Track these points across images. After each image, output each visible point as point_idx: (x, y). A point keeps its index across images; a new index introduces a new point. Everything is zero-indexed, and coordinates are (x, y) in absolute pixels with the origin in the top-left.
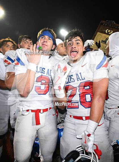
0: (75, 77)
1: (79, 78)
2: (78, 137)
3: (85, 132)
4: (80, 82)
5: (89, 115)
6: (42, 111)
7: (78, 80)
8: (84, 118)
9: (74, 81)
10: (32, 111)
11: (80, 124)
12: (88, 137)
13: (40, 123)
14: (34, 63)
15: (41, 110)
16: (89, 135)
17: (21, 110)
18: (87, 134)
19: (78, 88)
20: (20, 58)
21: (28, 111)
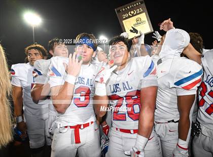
0: (121, 86)
1: (126, 88)
2: (126, 153)
3: (134, 148)
4: (127, 91)
5: (137, 128)
6: (82, 127)
7: (124, 90)
8: (132, 132)
9: (120, 91)
10: (71, 127)
11: (127, 138)
12: (137, 155)
13: (81, 141)
14: (73, 74)
15: (81, 125)
16: (138, 153)
17: (59, 127)
18: (136, 151)
19: (125, 98)
20: (56, 68)
21: (66, 127)
